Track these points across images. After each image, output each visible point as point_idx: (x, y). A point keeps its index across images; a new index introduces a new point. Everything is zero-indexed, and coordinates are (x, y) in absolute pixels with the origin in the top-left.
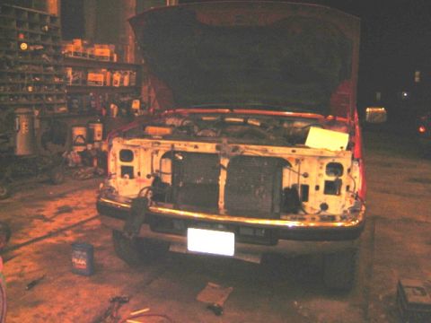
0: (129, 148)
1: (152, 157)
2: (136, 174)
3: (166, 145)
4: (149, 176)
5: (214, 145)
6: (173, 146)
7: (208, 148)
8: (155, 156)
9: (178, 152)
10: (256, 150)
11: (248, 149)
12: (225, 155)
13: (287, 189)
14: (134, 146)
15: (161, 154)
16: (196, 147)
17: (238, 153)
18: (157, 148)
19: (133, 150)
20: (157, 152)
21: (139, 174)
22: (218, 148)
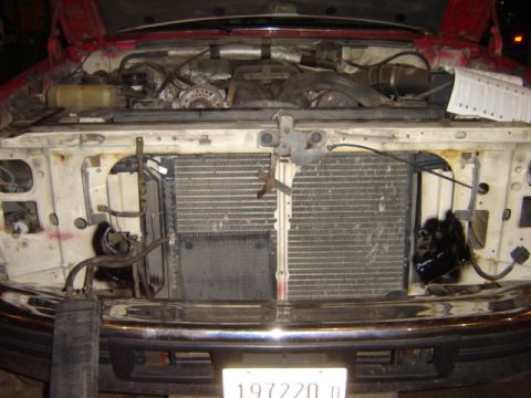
0: (17, 156)
1: (85, 174)
2: (44, 219)
3: (119, 142)
4: (81, 224)
5: (255, 133)
6: (139, 142)
7: (239, 140)
8: (92, 170)
9: (152, 156)
10: (366, 138)
11: (345, 136)
12: (286, 158)
13: (433, 222)
14: (29, 151)
15: (108, 163)
16: (205, 140)
17: (322, 148)
18: (97, 151)
19: (29, 160)
20: (96, 161)
21: (54, 218)
22: (265, 139)
